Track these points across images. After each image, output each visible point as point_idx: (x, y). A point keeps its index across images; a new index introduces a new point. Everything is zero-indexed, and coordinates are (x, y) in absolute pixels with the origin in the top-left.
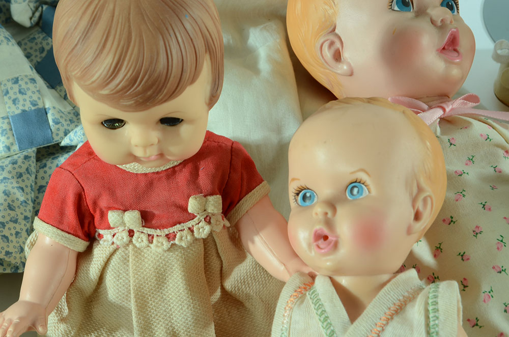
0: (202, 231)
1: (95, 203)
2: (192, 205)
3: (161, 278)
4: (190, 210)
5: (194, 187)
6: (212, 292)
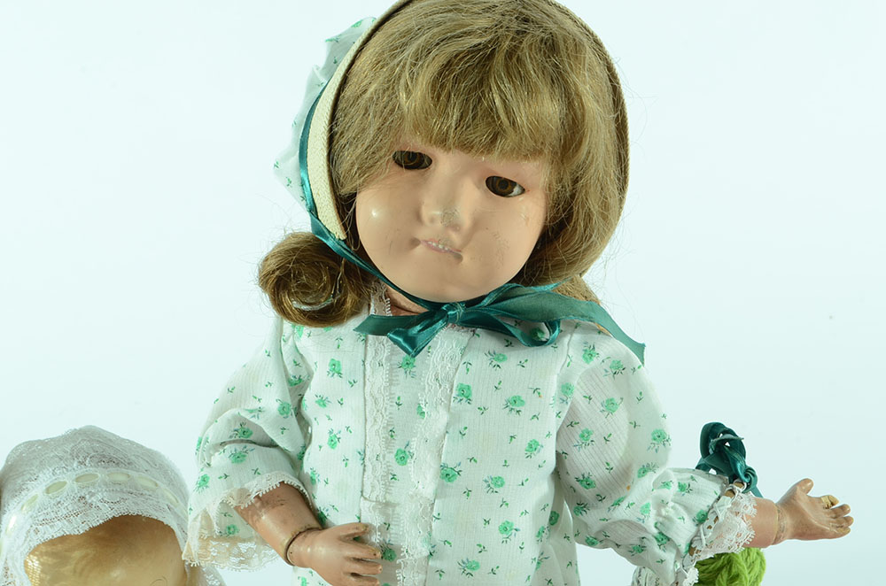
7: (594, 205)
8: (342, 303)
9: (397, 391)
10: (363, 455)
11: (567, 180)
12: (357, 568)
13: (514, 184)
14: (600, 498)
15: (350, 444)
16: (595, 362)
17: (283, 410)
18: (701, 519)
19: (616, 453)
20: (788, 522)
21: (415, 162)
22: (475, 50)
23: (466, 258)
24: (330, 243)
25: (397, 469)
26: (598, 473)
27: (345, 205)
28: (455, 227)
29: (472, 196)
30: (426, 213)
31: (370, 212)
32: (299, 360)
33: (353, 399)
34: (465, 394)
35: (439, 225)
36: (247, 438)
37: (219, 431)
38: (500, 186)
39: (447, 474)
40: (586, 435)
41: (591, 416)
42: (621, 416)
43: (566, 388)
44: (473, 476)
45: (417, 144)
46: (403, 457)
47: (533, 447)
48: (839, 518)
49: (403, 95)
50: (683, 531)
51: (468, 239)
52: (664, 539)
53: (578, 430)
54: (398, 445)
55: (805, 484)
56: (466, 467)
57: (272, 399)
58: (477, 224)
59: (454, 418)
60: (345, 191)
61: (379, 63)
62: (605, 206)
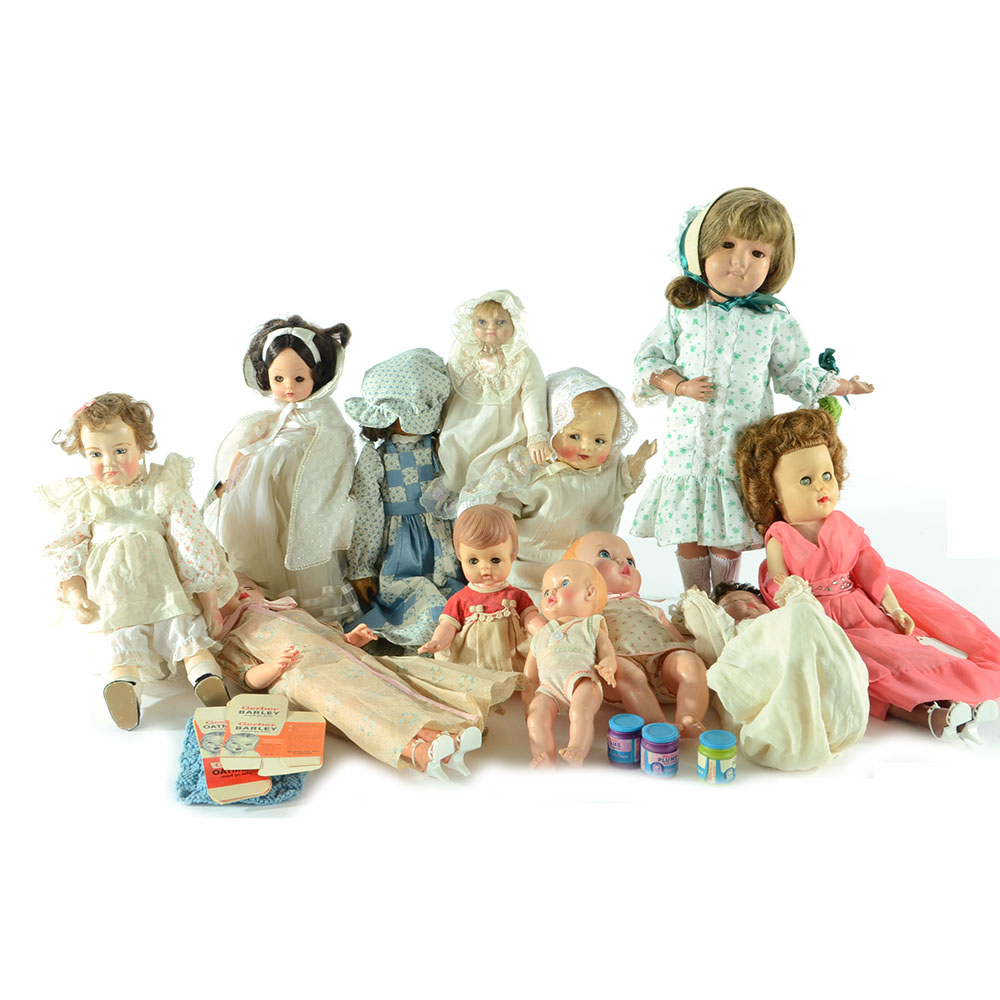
0: (507, 614)
1: (465, 605)
2: (504, 602)
3: (489, 633)
4: (503, 604)
5: (505, 596)
6: (512, 649)
7: (786, 262)
8: (697, 300)
9: (718, 328)
10: (705, 352)
11: (778, 253)
12: (704, 390)
13: (761, 253)
14: (785, 372)
15: (699, 349)
16: (785, 320)
17: (671, 342)
18: (821, 380)
19: (791, 355)
20: (851, 386)
21: (729, 245)
22: (753, 207)
23: (745, 278)
24: (694, 278)
25: (718, 355)
26: (785, 362)
27: (702, 263)
28: (743, 266)
29: (748, 257)
30: (733, 262)
31: (711, 265)
32: (678, 324)
33: (702, 332)
34: (742, 328)
35: (738, 266)
36: (656, 355)
37: (645, 352)
38: (757, 254)
39: (736, 356)
40: (781, 348)
41: (783, 342)
42: (793, 342)
43: (775, 329)
44: (744, 357)
45: (732, 238)
46: (720, 351)
47: (764, 348)
48: (870, 388)
49: (729, 220)
50: (815, 383)
51: (747, 271)
52: (809, 386)
53: (778, 346)
54: (718, 347)
55: (857, 377)
56: (742, 353)
57: (667, 339)
58: (750, 266)
59: (738, 337)
60: (703, 257)
61: (719, 212)
62: (789, 262)
